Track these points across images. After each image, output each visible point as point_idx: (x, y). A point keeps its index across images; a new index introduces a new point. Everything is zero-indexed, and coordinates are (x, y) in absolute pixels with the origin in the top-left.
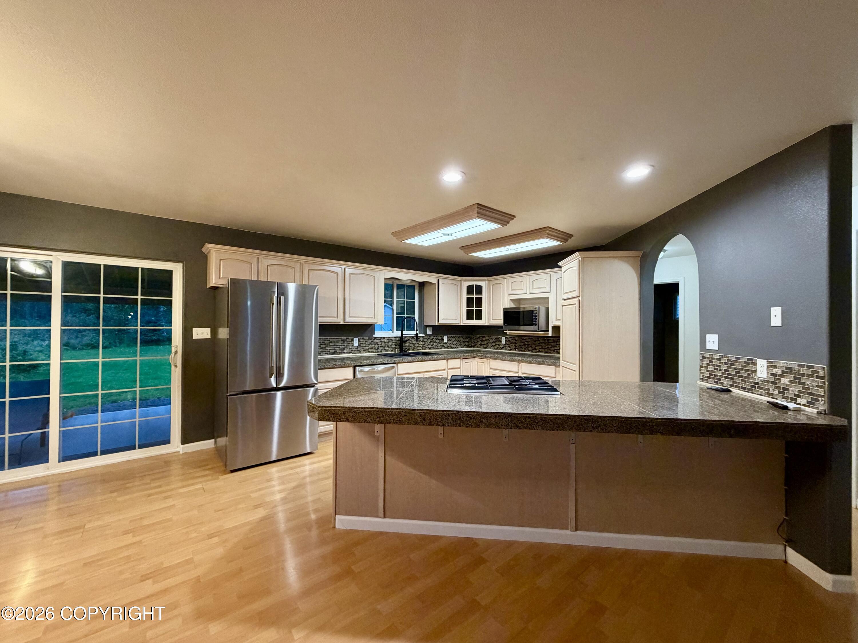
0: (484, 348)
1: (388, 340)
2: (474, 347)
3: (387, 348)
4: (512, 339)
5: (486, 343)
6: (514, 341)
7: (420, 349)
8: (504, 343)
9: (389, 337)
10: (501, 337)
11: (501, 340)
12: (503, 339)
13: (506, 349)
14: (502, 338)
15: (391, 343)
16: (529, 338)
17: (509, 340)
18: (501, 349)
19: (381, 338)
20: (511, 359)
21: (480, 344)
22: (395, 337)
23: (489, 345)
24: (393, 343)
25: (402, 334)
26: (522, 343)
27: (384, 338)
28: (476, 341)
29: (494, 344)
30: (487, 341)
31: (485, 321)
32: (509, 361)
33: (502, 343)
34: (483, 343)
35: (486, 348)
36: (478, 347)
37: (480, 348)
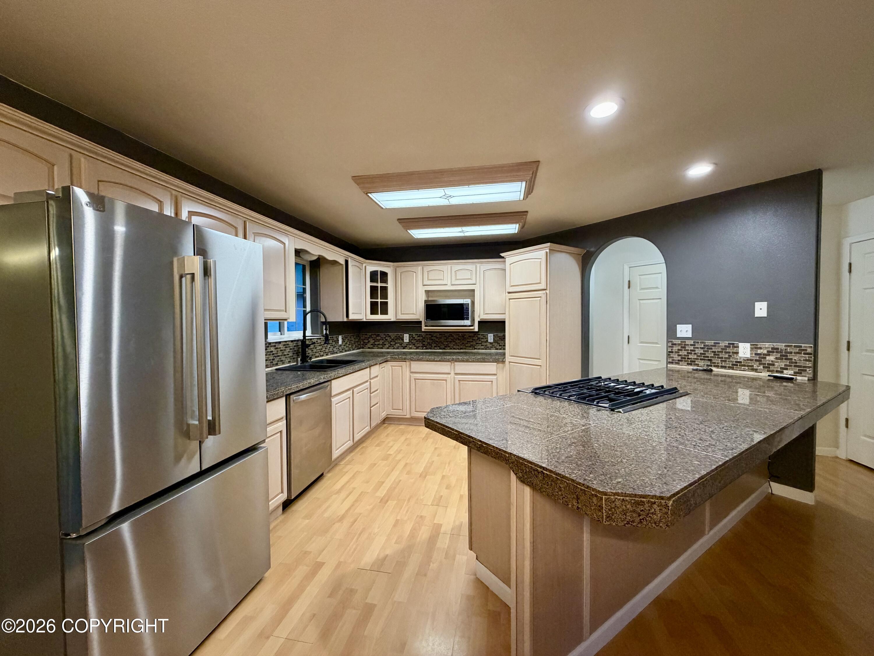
0: (379, 348)
1: (284, 345)
2: (363, 348)
3: (283, 358)
4: (418, 336)
5: (381, 342)
6: (421, 338)
7: (318, 357)
8: (408, 341)
9: (286, 342)
10: (403, 335)
11: (403, 338)
12: (406, 337)
13: (411, 348)
14: (405, 335)
15: (288, 350)
16: (440, 335)
17: (414, 338)
18: (404, 348)
19: (276, 343)
20: (442, 358)
21: (372, 344)
22: (292, 341)
23: (386, 345)
24: (291, 349)
25: (304, 336)
26: (431, 340)
27: (280, 342)
28: (366, 341)
29: (393, 343)
30: (382, 340)
31: (390, 317)
32: (439, 361)
33: (405, 341)
34: (377, 343)
35: (382, 348)
36: (369, 348)
37: (372, 348)
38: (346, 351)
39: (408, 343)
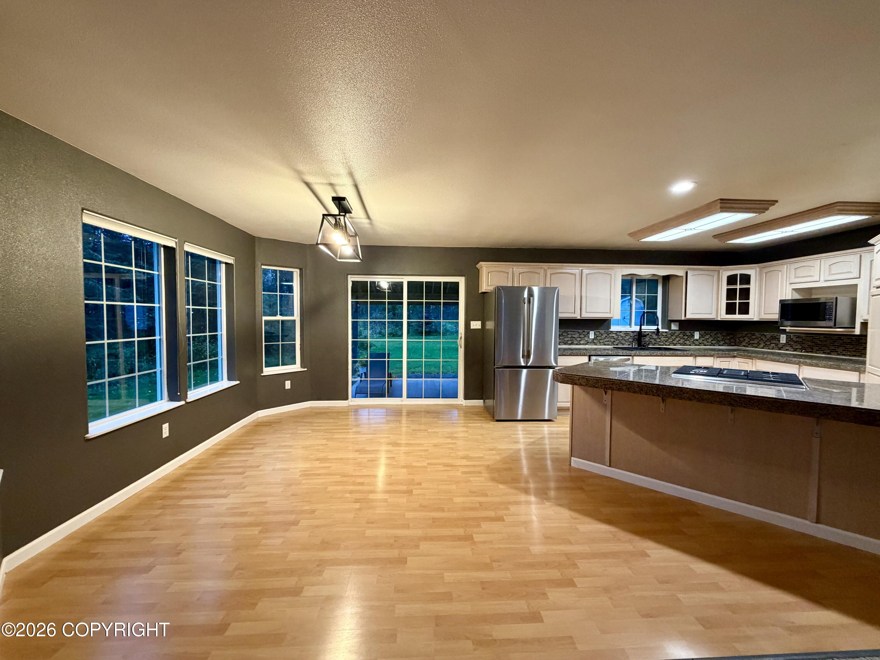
0: (753, 347)
1: (624, 334)
2: (738, 346)
3: (623, 342)
4: (796, 338)
5: (756, 341)
6: (800, 340)
7: (663, 345)
8: (784, 342)
9: (627, 332)
10: (780, 335)
11: (780, 338)
12: (783, 337)
13: (787, 350)
14: (782, 335)
15: (628, 337)
16: (824, 337)
17: (792, 339)
18: (780, 349)
19: (617, 332)
21: (747, 343)
22: (632, 332)
23: (760, 344)
24: (631, 337)
25: (641, 329)
26: (813, 342)
27: (621, 332)
28: (742, 339)
29: (768, 343)
30: (758, 339)
31: (753, 315)
33: (781, 342)
34: (751, 342)
35: (756, 347)
36: (744, 346)
37: (747, 347)
38: (705, 345)
39: (785, 344)
